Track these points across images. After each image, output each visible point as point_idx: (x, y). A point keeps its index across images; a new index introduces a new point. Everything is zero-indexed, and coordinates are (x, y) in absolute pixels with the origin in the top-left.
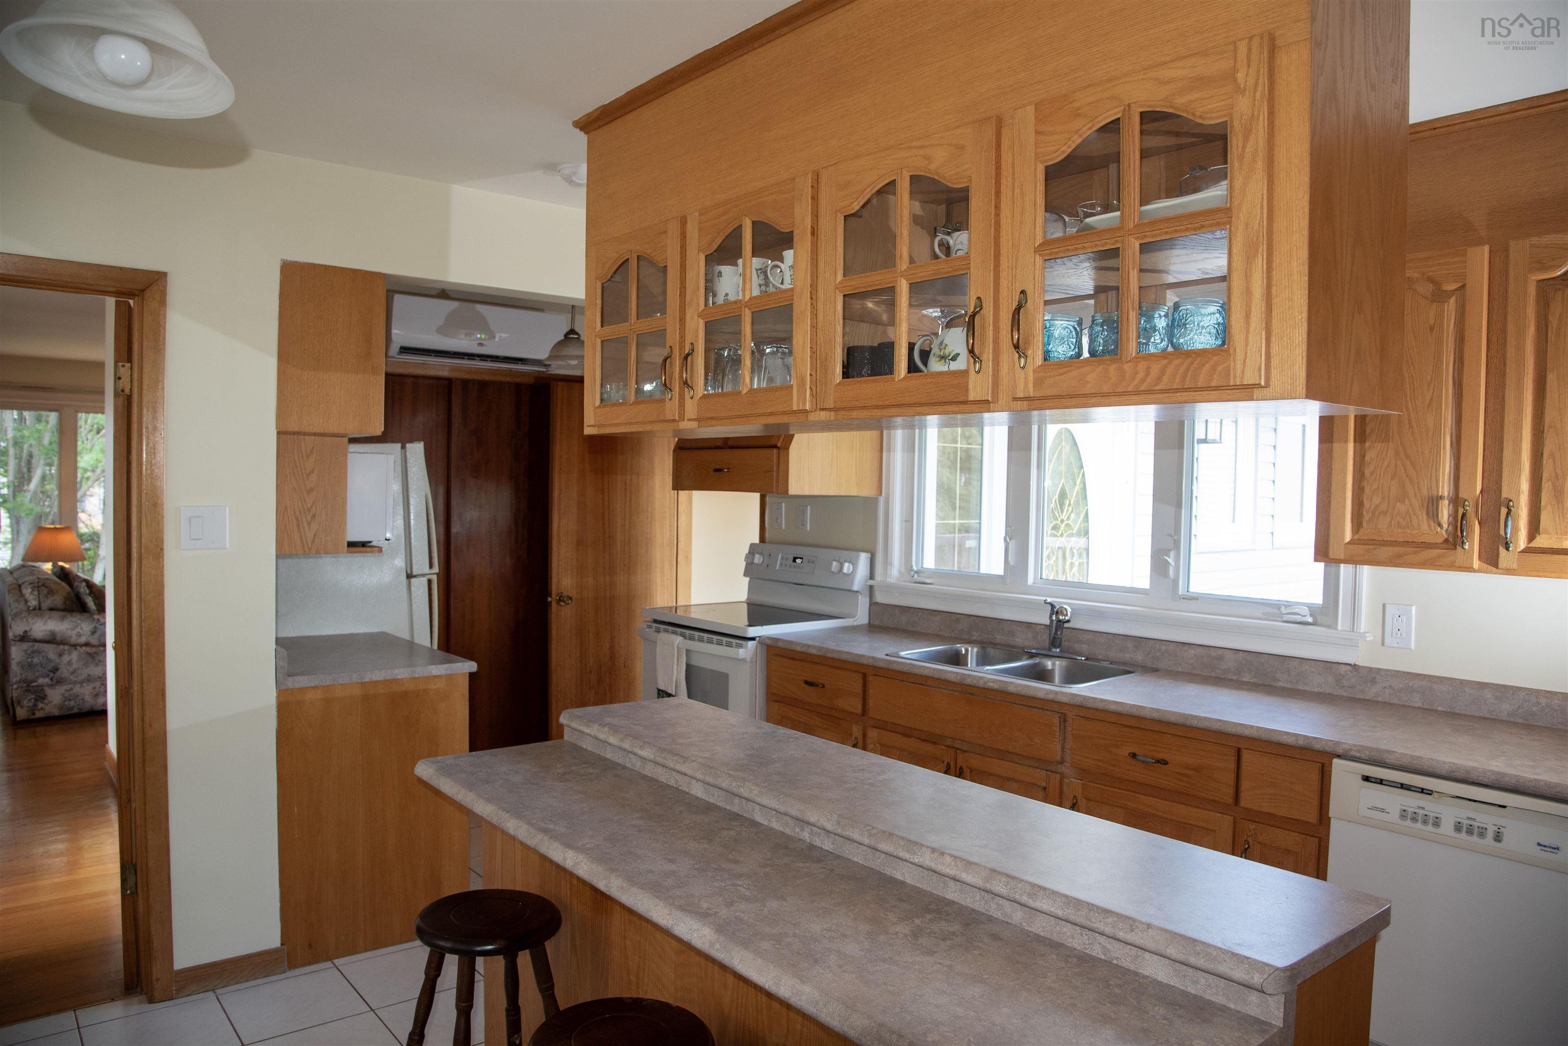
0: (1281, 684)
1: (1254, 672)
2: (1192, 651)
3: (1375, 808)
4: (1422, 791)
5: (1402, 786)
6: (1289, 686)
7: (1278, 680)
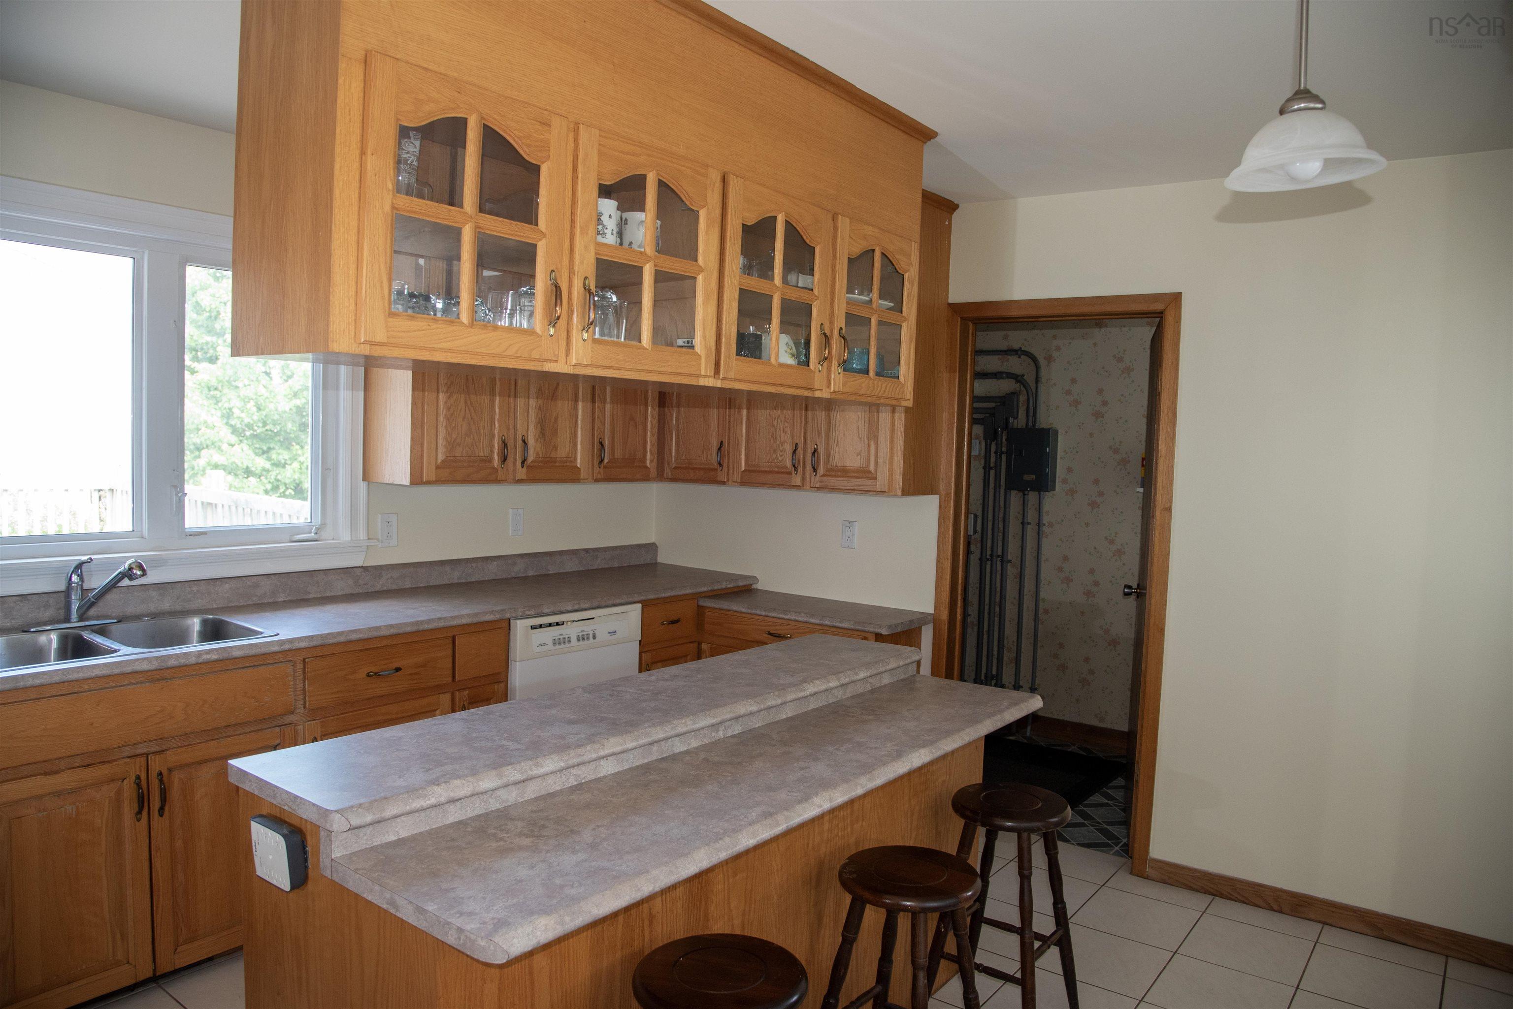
0: (311, 596)
1: (288, 591)
2: (227, 585)
3: (541, 645)
4: (558, 624)
5: (550, 625)
6: (319, 595)
7: (309, 593)
